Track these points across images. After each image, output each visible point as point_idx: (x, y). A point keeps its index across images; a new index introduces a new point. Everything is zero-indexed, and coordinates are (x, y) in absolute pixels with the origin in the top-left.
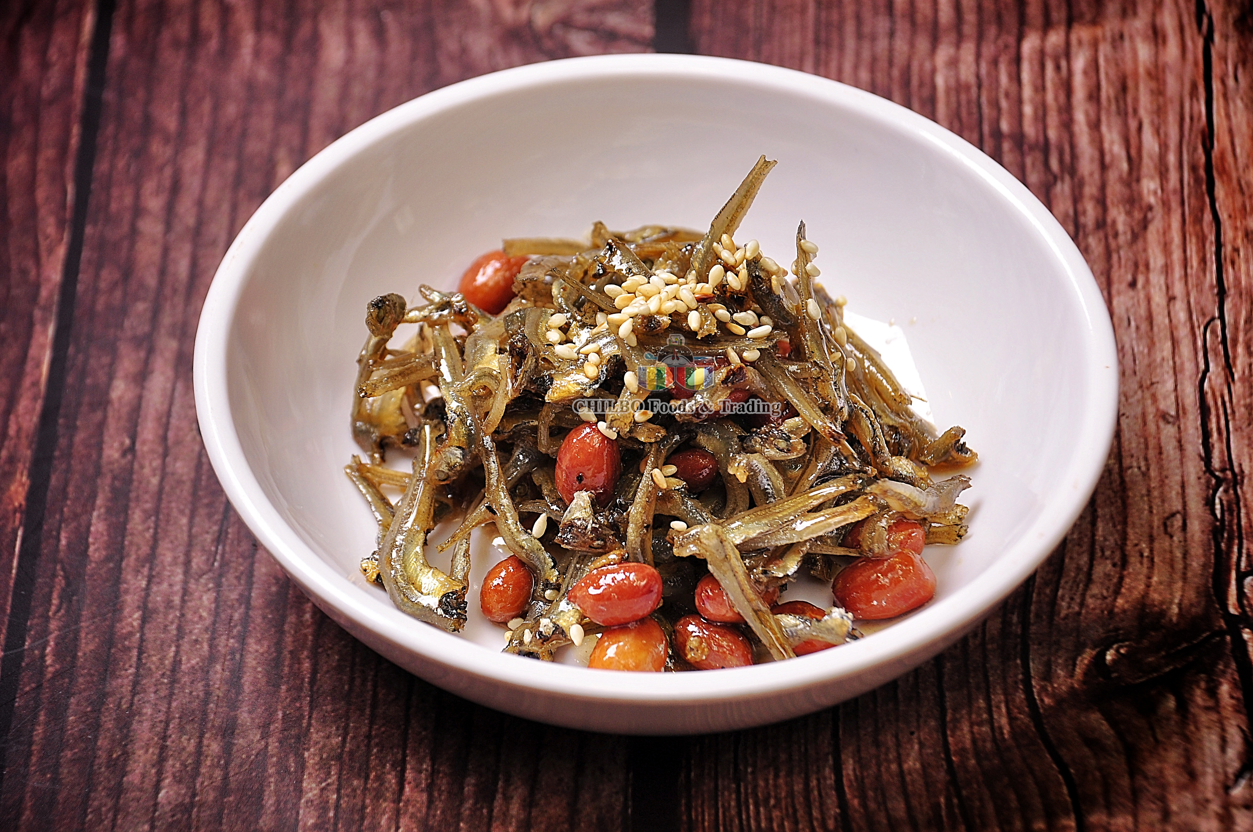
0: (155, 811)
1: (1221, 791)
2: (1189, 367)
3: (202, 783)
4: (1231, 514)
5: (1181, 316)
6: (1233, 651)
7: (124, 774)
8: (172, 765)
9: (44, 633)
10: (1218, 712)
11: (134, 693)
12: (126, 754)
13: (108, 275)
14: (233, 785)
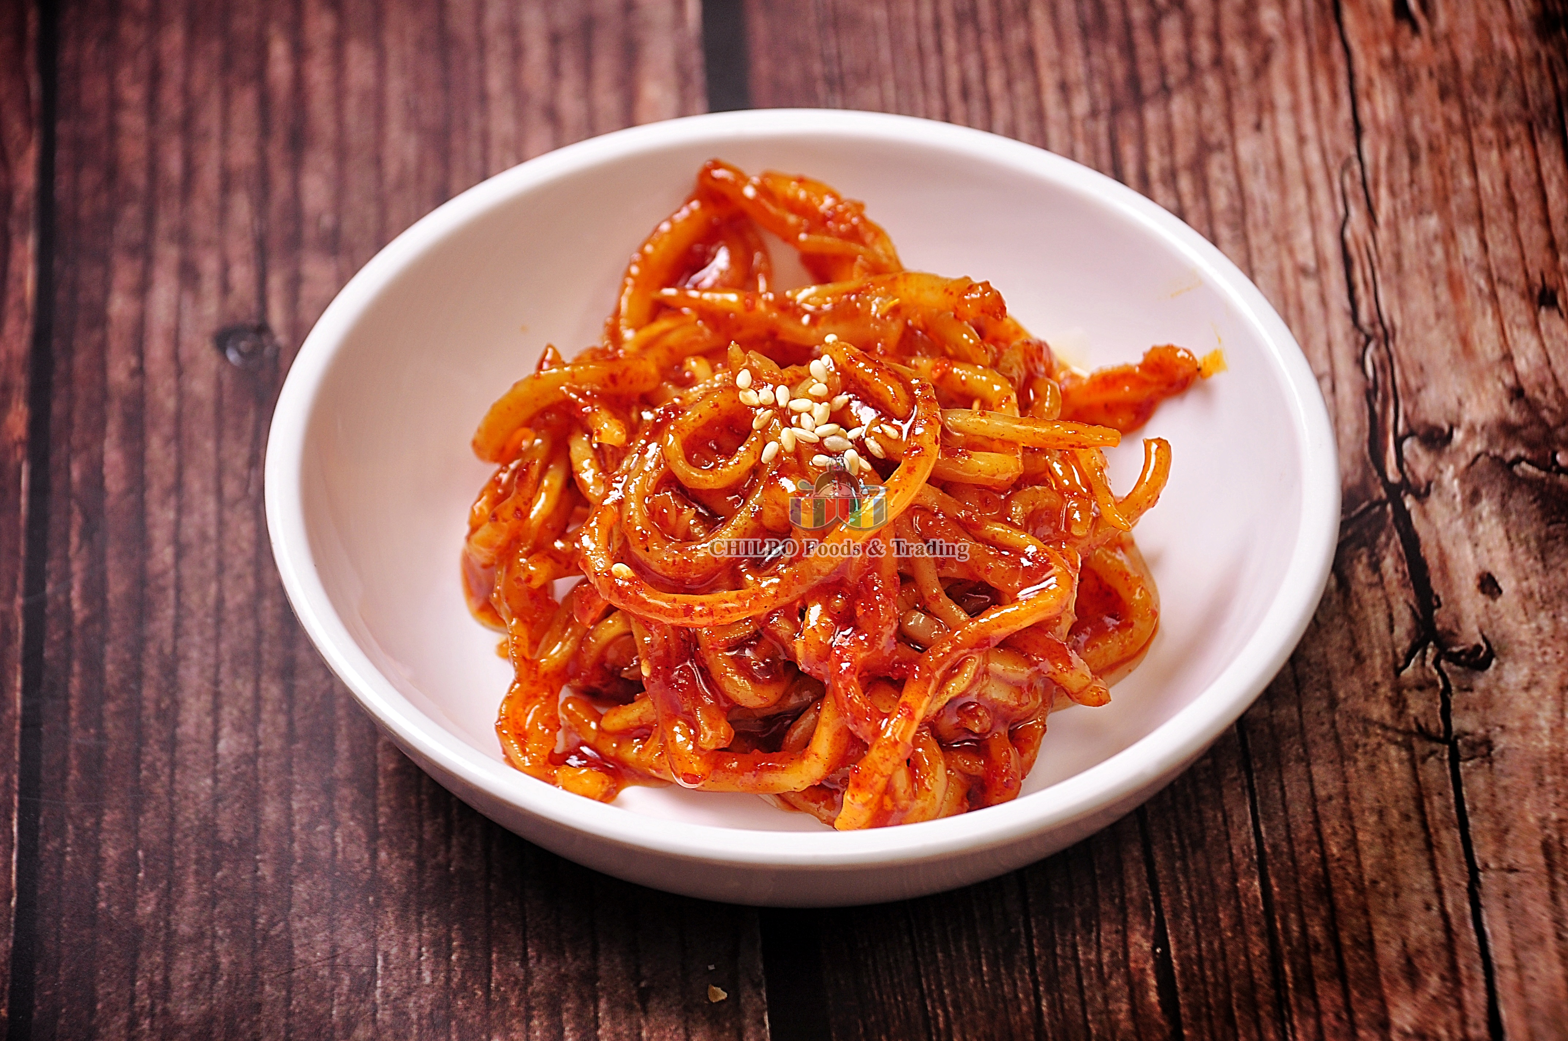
0: (215, 764)
1: (1392, 673)
2: (1327, 216)
3: (264, 730)
4: (1384, 370)
5: (1313, 156)
6: (1395, 520)
7: (177, 724)
8: (229, 713)
9: (66, 577)
10: (1383, 588)
11: (176, 636)
12: (176, 704)
13: (89, 178)
14: (299, 731)
